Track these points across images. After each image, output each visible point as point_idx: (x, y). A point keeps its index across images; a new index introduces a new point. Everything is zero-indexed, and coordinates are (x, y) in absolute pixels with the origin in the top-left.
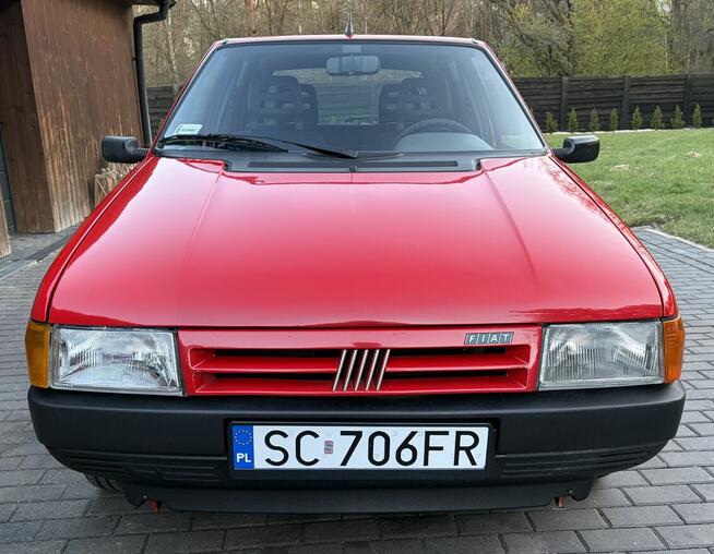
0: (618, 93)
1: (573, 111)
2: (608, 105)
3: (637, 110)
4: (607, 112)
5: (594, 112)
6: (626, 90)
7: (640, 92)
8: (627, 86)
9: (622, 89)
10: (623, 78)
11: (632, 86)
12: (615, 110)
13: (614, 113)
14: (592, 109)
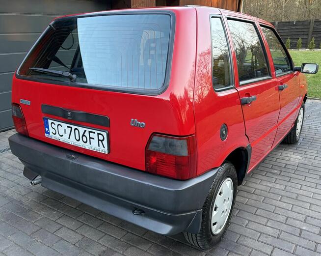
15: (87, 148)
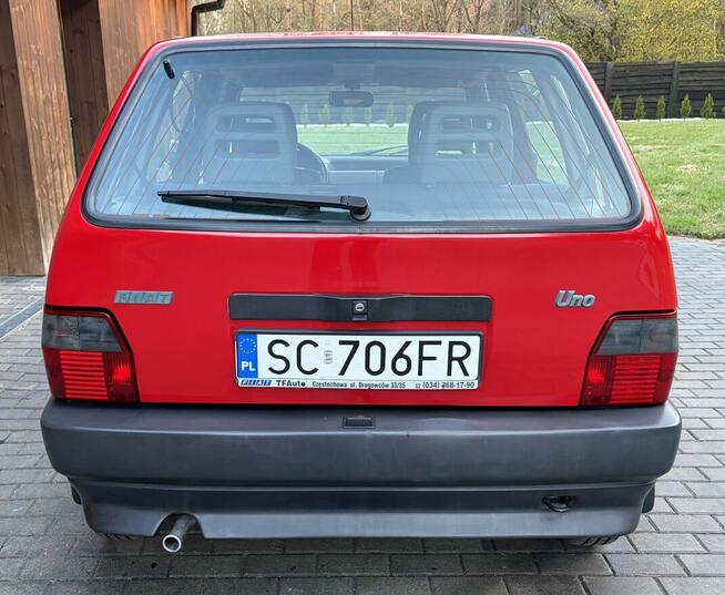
0: (666, 80)
1: (617, 98)
2: (654, 92)
3: (687, 97)
4: (653, 99)
5: (640, 99)
6: (675, 76)
7: (691, 78)
8: (676, 72)
9: (671, 75)
10: (673, 64)
11: (682, 72)
12: (663, 97)
13: (662, 100)
14: (638, 96)
15: (410, 386)
